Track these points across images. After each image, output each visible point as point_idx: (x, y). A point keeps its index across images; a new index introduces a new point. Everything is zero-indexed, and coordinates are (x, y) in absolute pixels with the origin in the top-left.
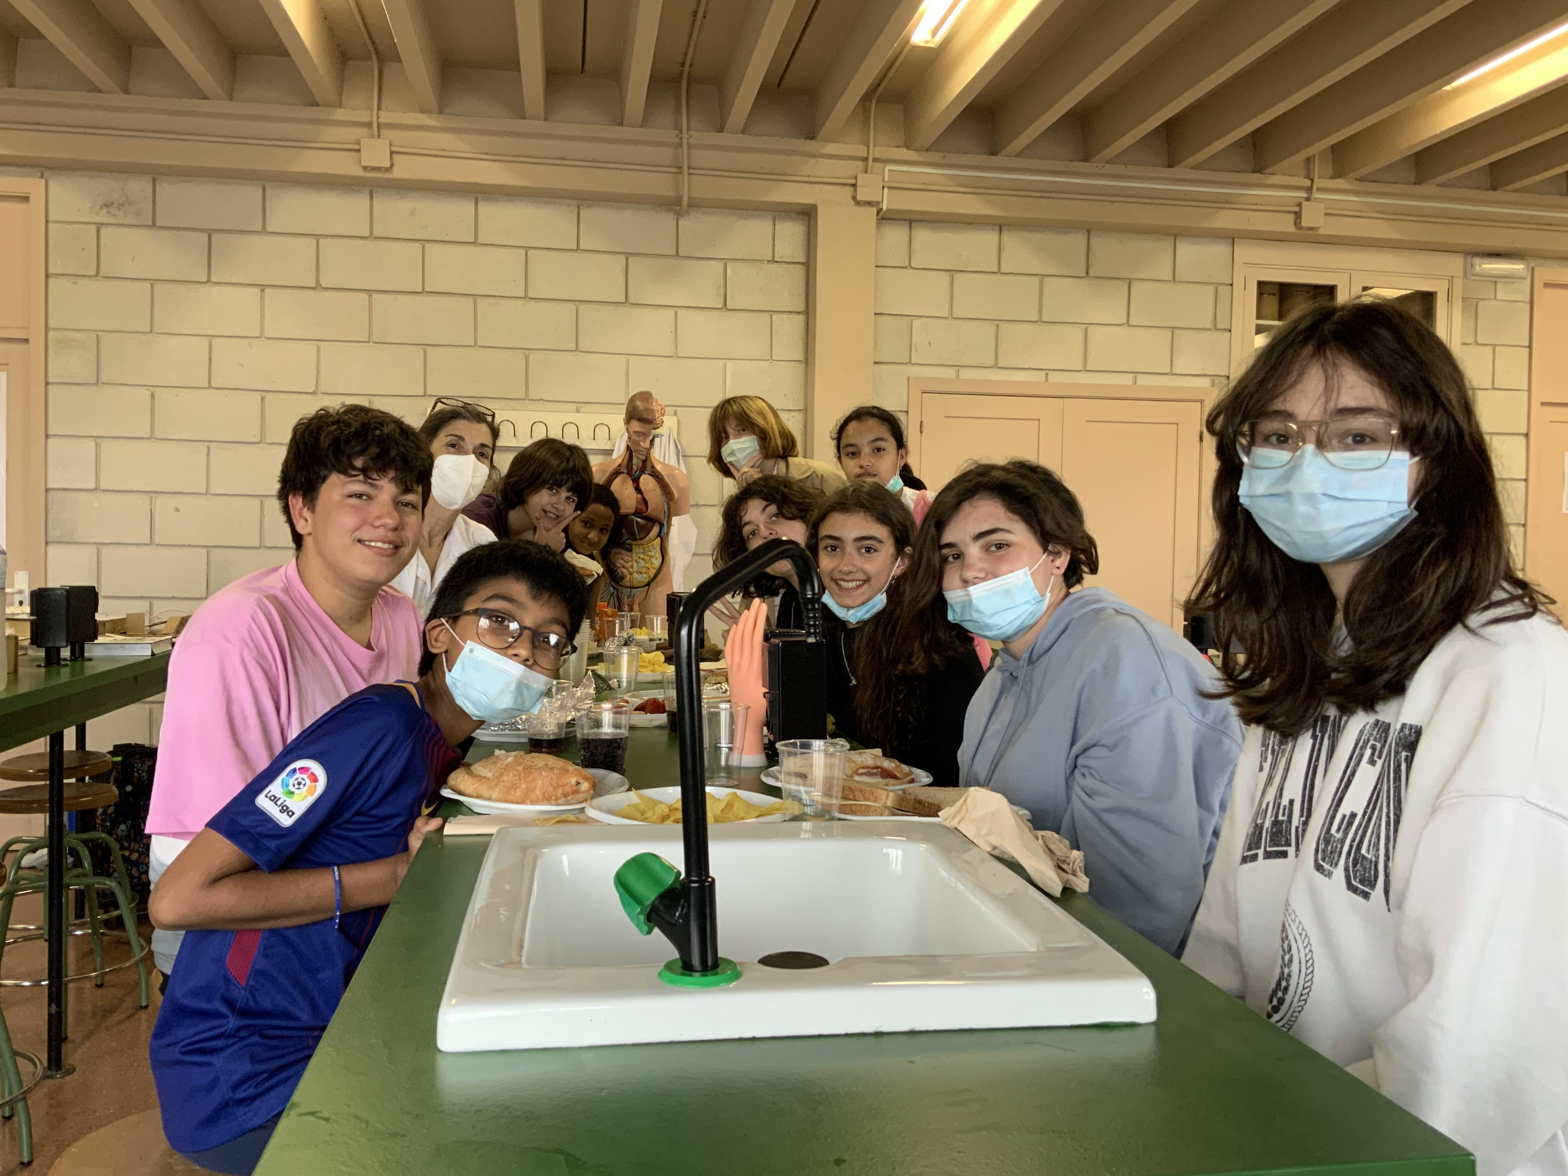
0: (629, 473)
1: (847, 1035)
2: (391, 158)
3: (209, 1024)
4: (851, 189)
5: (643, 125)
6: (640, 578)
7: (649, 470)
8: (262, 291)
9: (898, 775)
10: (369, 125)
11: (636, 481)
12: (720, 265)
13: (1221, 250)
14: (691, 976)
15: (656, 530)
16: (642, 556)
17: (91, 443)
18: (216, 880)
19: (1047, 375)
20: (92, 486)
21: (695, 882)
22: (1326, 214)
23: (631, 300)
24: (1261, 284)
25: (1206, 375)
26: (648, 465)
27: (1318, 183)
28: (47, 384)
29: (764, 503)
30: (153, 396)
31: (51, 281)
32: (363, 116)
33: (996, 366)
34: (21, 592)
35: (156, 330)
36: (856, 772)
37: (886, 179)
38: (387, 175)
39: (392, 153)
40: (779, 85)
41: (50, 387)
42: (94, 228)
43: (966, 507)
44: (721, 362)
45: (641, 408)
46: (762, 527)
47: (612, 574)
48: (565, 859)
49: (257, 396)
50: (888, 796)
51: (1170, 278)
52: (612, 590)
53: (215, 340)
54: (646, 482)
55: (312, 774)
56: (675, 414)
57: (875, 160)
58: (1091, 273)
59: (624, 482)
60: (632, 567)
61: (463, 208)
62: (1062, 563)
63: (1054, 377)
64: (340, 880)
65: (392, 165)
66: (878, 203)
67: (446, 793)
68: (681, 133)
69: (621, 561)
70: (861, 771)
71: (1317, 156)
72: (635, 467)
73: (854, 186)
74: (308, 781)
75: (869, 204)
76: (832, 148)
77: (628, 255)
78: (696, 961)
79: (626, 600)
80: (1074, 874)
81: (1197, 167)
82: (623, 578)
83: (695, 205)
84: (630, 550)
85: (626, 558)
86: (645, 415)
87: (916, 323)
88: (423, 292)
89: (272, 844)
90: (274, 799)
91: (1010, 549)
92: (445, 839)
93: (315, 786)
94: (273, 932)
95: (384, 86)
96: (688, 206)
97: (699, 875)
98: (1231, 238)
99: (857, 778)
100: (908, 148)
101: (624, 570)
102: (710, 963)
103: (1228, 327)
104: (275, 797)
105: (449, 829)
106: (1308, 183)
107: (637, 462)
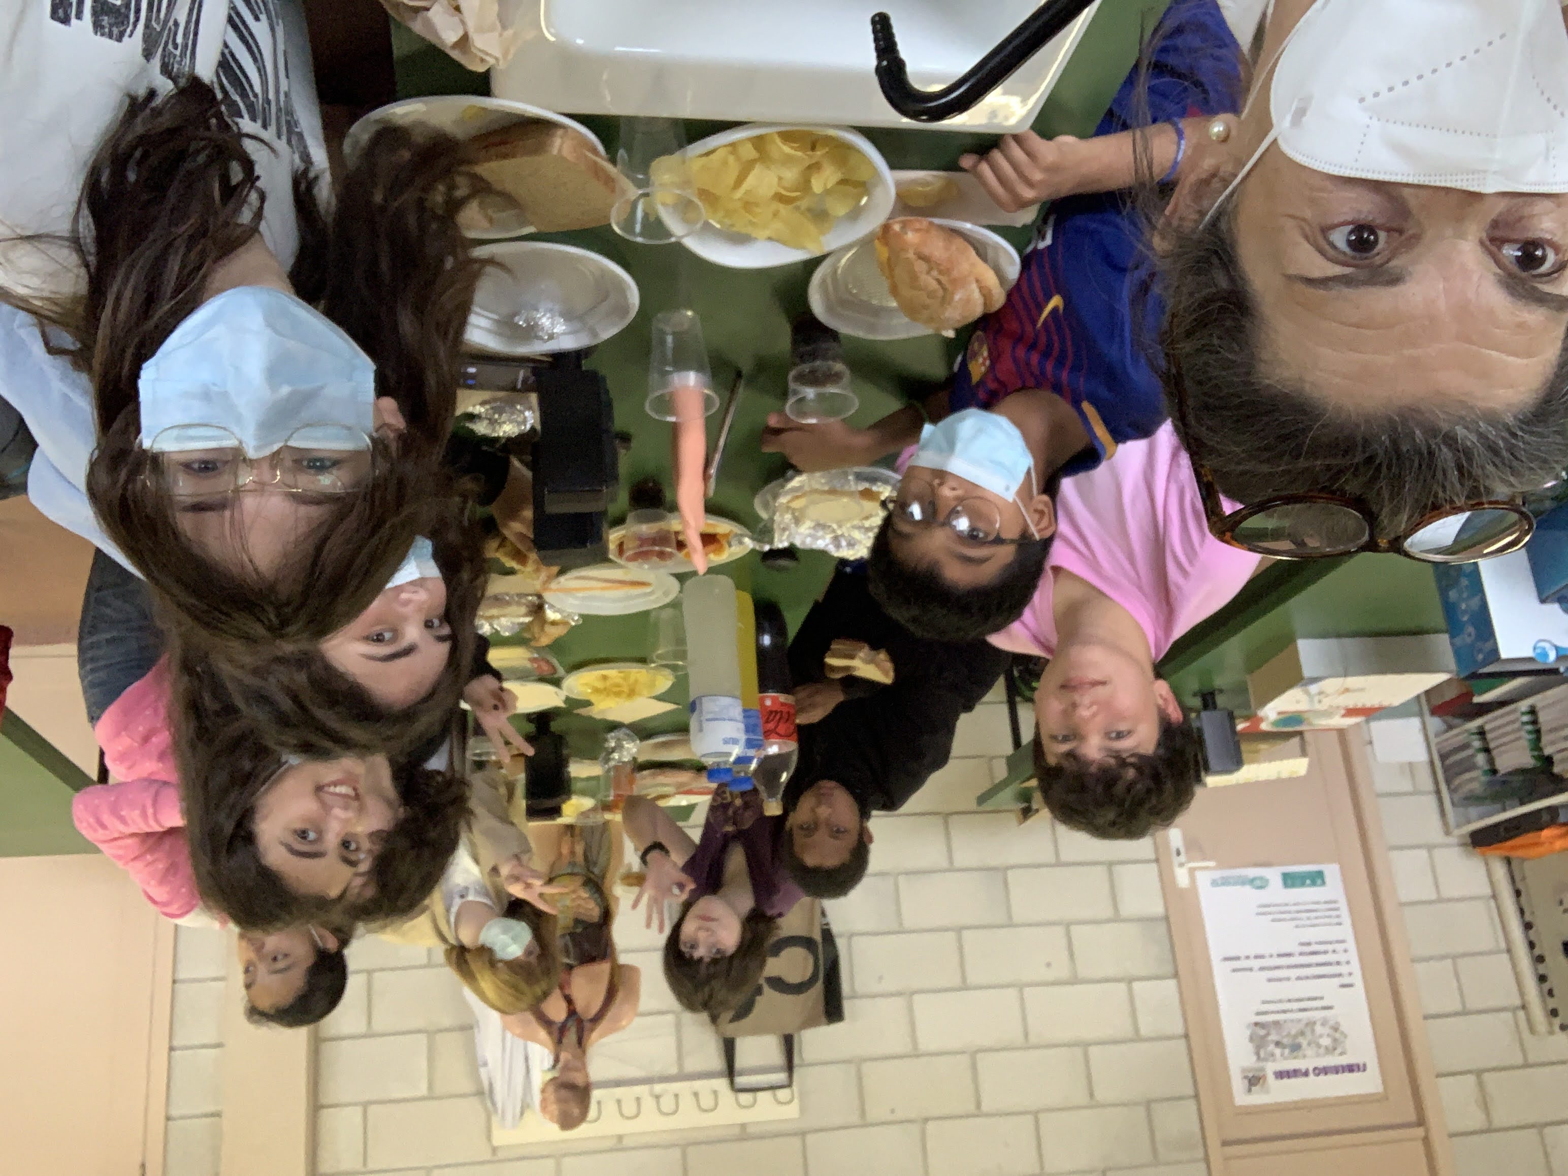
0: (580, 1022)
7: (555, 1029)
11: (572, 1012)
17: (1144, 1031)
26: (556, 1034)
28: (1196, 1096)
30: (1092, 1095)
34: (1181, 865)
41: (1190, 1091)
45: (572, 1105)
49: (985, 1108)
54: (559, 1013)
59: (587, 1008)
72: (574, 1029)
84: (575, 921)
86: (567, 1095)
107: (571, 1037)
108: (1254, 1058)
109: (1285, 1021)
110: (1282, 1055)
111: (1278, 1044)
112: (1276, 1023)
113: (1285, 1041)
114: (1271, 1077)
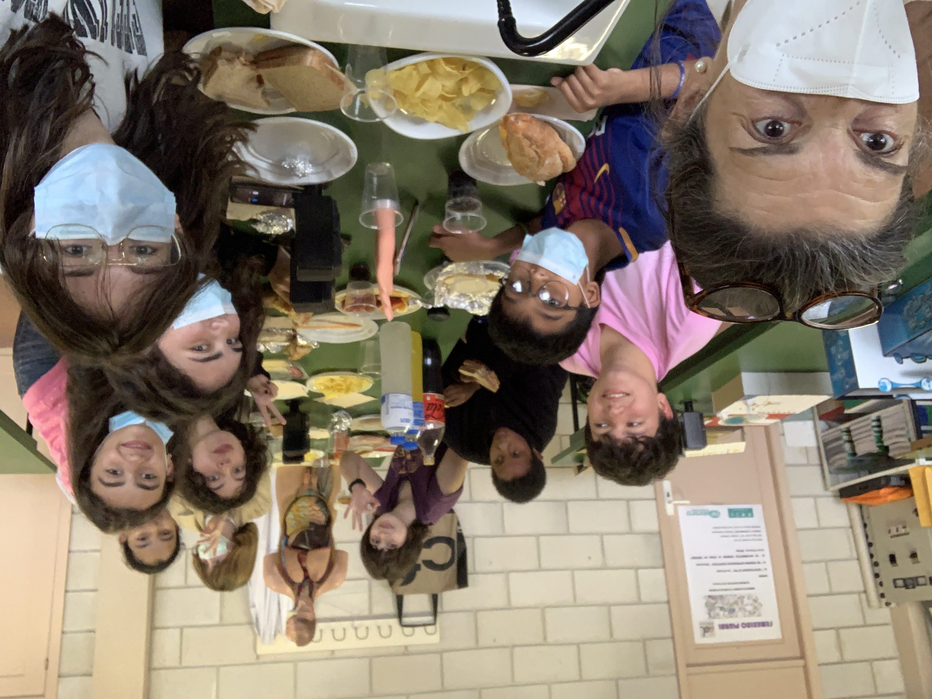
0: (311, 583)
6: (303, 503)
11: (307, 577)
15: (291, 541)
16: (302, 520)
17: (644, 598)
20: (640, 571)
26: (297, 590)
28: (673, 638)
34: (670, 502)
35: (614, 682)
41: (669, 634)
45: (304, 631)
47: (324, 505)
49: (549, 640)
52: (323, 495)
53: (578, 678)
54: (298, 577)
59: (315, 575)
60: (310, 511)
69: (317, 515)
72: (307, 587)
79: (313, 487)
82: (315, 503)
84: (310, 524)
85: (315, 517)
86: (302, 626)
101: (314, 509)
107: (306, 591)
108: (707, 616)
109: (726, 595)
110: (724, 615)
111: (722, 608)
112: (721, 597)
113: (725, 607)
114: (716, 628)
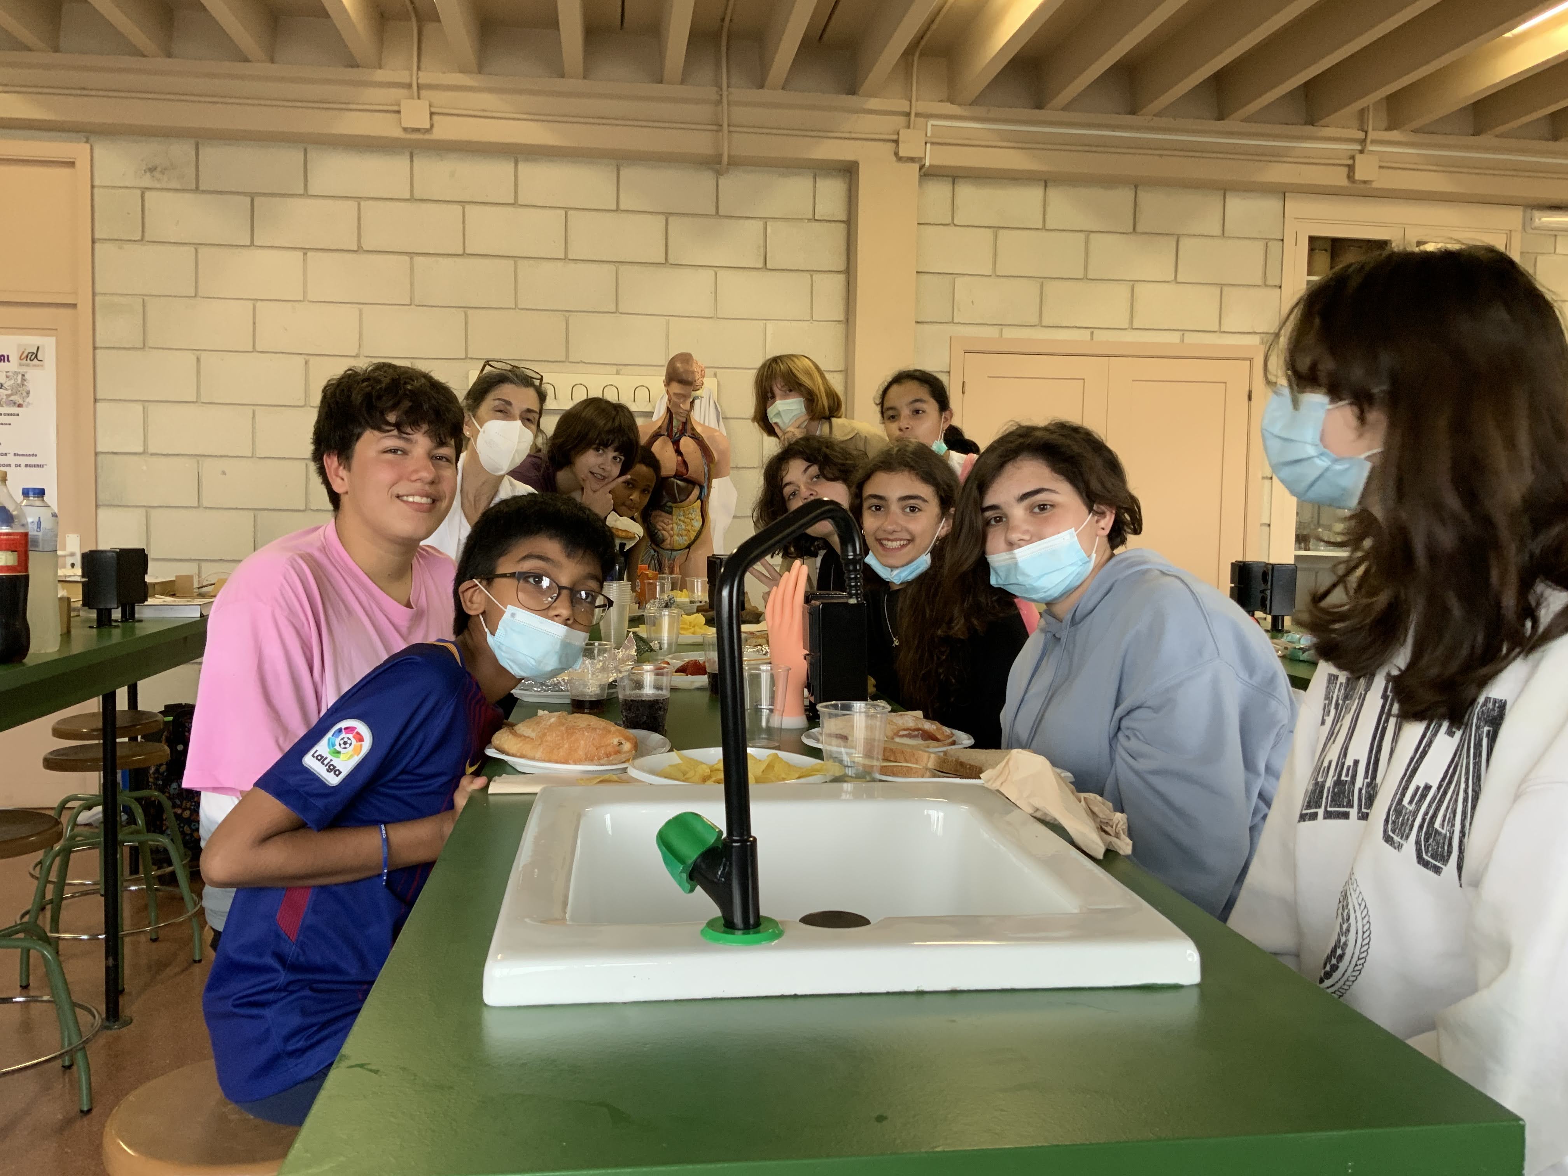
0: (669, 436)
1: (888, 994)
2: (431, 119)
3: (262, 978)
4: (894, 145)
5: (683, 82)
6: (681, 541)
7: (689, 433)
8: (305, 254)
9: (939, 737)
10: (410, 86)
11: (676, 443)
12: (760, 224)
13: (1271, 205)
14: (733, 934)
15: (696, 492)
16: (682, 518)
17: (139, 407)
18: (266, 839)
19: (1092, 333)
20: (140, 449)
21: (736, 841)
22: (1380, 167)
23: (671, 260)
24: (1312, 239)
25: (1255, 333)
26: (689, 427)
27: (1372, 135)
28: (95, 348)
29: (806, 464)
30: (198, 360)
31: (97, 245)
32: (403, 76)
33: (1040, 325)
34: (72, 555)
35: (200, 294)
36: (897, 734)
37: (929, 135)
38: (427, 137)
39: (432, 114)
40: (820, 38)
41: (98, 352)
42: (139, 192)
43: (1010, 468)
44: (761, 323)
45: (681, 370)
46: (802, 487)
47: (653, 537)
48: (608, 818)
49: (301, 360)
50: (929, 757)
51: (1219, 233)
52: (652, 552)
53: (259, 304)
54: (687, 443)
55: (358, 733)
56: (715, 375)
57: (917, 115)
58: (1139, 229)
59: (665, 443)
60: (672, 529)
61: (503, 169)
62: (1107, 525)
63: (1100, 336)
64: (387, 838)
65: (432, 126)
66: (920, 159)
67: (490, 752)
68: (721, 89)
69: (662, 524)
70: (902, 733)
71: (1371, 107)
72: (675, 430)
73: (896, 142)
74: (354, 741)
75: (912, 160)
76: (873, 103)
77: (668, 215)
78: (738, 919)
79: (666, 563)
80: (1117, 836)
81: (1245, 120)
82: (663, 541)
83: (735, 163)
84: (671, 513)
85: (666, 521)
86: (684, 377)
87: (959, 281)
88: (464, 255)
89: (320, 803)
90: (321, 759)
91: (1055, 510)
92: (491, 798)
93: (361, 746)
94: (324, 888)
95: (423, 46)
96: (729, 164)
97: (741, 835)
98: (1282, 192)
99: (897, 740)
100: (952, 103)
101: (664, 532)
102: (752, 921)
103: (1278, 283)
104: (322, 757)
105: (495, 788)
106: (1361, 135)
107: (677, 425)
108: (27, 376)
114: (14, 358)
